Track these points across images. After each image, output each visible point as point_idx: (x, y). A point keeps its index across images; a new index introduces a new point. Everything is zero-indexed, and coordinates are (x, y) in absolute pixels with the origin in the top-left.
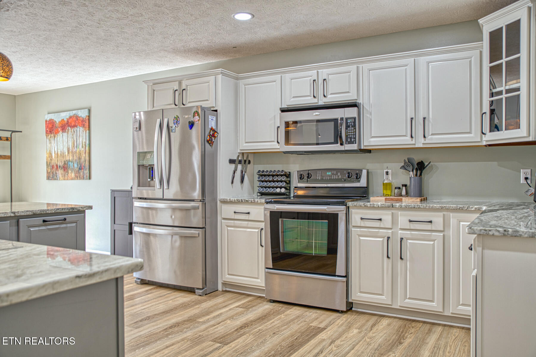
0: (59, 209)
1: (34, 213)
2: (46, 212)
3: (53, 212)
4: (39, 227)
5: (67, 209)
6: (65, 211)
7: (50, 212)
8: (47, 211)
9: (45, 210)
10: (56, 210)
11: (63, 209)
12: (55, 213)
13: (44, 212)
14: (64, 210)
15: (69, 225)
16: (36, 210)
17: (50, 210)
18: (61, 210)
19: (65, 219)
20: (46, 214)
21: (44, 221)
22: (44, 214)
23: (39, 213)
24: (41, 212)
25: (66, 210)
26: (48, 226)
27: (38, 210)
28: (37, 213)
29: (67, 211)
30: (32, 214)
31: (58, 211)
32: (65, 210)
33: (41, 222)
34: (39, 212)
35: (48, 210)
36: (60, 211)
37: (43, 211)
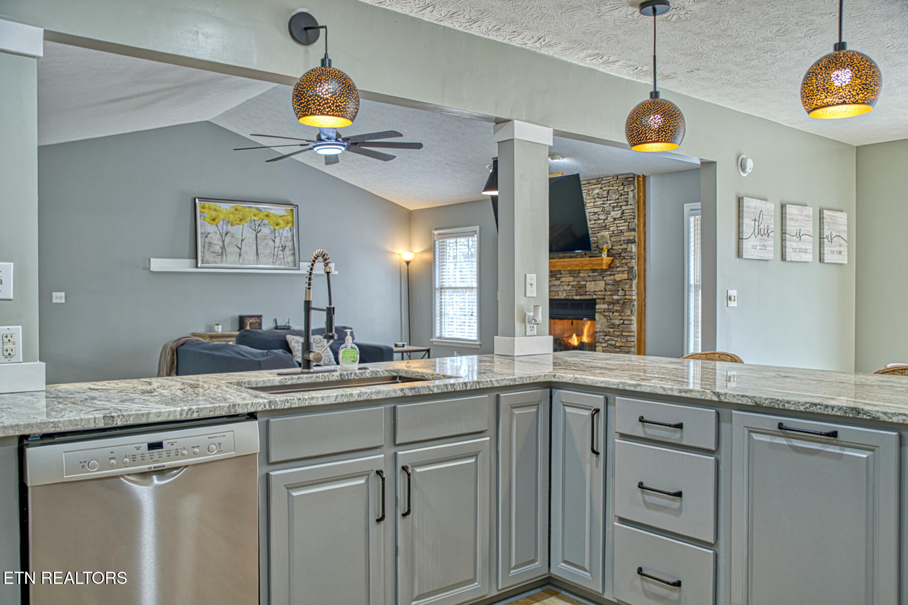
0: (816, 405)
1: (756, 403)
2: (783, 405)
3: (802, 408)
4: (773, 437)
5: (840, 408)
6: (834, 413)
7: (792, 408)
8: (787, 405)
9: (781, 402)
10: (808, 405)
11: (827, 407)
12: (806, 412)
13: (778, 404)
14: (830, 410)
15: (848, 452)
16: (760, 398)
17: (794, 404)
18: (820, 409)
19: (834, 434)
20: (785, 410)
21: (780, 426)
22: (779, 409)
23: (769, 406)
24: (773, 404)
25: (835, 410)
26: (792, 440)
27: (766, 399)
28: (764, 405)
29: (839, 414)
30: (754, 404)
31: (813, 409)
32: (833, 410)
33: (775, 427)
34: (767, 402)
35: (788, 402)
36: (819, 411)
37: (775, 403)
